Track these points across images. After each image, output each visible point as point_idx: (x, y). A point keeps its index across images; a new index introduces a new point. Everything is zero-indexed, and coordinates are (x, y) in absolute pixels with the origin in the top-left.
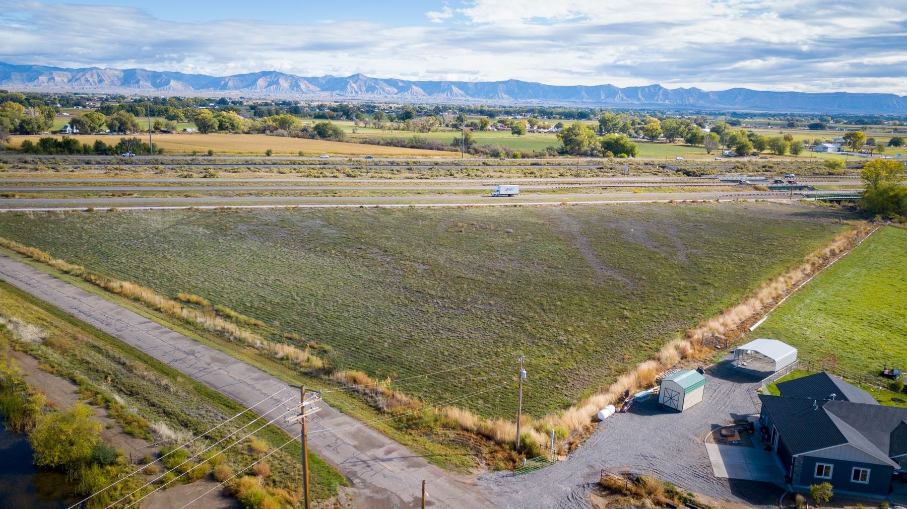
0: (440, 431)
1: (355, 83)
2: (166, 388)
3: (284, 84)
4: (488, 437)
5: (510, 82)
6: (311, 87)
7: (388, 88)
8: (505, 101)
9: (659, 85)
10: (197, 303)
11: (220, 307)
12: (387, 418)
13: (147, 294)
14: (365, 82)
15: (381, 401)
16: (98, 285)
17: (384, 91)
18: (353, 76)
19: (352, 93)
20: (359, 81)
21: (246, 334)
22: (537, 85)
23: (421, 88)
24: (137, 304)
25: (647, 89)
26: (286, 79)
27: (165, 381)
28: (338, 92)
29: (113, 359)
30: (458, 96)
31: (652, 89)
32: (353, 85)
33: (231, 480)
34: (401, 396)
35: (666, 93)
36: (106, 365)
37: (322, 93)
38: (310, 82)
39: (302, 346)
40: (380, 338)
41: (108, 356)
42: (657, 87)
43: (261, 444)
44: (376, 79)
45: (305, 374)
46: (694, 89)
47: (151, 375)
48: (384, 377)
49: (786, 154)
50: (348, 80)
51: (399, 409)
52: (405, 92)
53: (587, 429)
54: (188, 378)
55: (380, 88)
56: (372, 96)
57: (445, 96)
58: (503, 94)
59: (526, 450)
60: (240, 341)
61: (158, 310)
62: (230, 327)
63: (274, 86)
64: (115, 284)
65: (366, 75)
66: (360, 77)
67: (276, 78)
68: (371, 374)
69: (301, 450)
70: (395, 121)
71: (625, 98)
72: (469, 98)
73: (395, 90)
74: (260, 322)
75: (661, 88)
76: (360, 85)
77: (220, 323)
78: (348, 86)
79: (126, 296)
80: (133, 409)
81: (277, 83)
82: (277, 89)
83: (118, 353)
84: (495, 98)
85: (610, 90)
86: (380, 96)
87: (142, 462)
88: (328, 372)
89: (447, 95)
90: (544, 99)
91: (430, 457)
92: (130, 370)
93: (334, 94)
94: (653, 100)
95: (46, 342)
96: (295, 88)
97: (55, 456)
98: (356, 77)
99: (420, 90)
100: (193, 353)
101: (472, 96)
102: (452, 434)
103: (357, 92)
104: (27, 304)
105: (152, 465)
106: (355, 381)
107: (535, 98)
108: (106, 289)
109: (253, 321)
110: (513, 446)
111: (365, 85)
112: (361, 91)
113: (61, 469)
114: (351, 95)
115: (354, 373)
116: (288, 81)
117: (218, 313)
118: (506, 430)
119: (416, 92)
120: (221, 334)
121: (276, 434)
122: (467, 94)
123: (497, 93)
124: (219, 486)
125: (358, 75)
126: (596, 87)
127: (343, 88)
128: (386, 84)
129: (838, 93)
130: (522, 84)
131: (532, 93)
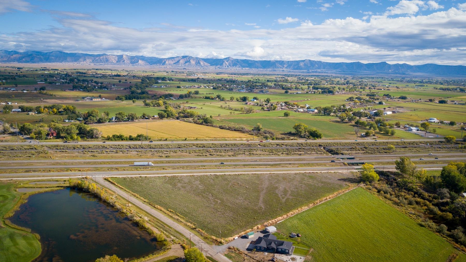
0: (210, 239)
1: (227, 62)
2: (171, 230)
3: (193, 62)
4: (216, 241)
5: (306, 61)
6: (206, 64)
7: (244, 64)
10: (172, 212)
11: (177, 213)
12: (203, 237)
13: (163, 209)
14: (232, 61)
15: (203, 234)
16: (153, 206)
17: (241, 65)
18: (226, 58)
19: (225, 67)
20: (229, 61)
21: (182, 220)
22: (320, 62)
24: (161, 211)
25: (379, 65)
26: (194, 60)
27: (170, 229)
28: (219, 66)
29: (161, 224)
30: (279, 68)
31: (382, 64)
32: (226, 63)
33: (181, 244)
34: (206, 234)
35: (389, 66)
36: (161, 226)
37: (211, 67)
38: (205, 61)
39: (191, 223)
40: (205, 222)
41: (160, 224)
42: (385, 63)
43: (185, 240)
44: (238, 59)
45: (191, 229)
46: (404, 64)
47: (168, 227)
48: (204, 230)
50: (224, 60)
51: (205, 236)
53: (232, 240)
54: (174, 229)
55: (239, 64)
56: (235, 68)
59: (221, 243)
60: (181, 221)
61: (165, 213)
62: (179, 218)
63: (188, 63)
64: (156, 206)
65: (232, 58)
66: (230, 59)
67: (189, 59)
68: (202, 229)
69: (190, 241)
71: (367, 69)
72: (284, 69)
73: (247, 65)
74: (184, 217)
75: (387, 64)
76: (230, 63)
77: (177, 217)
78: (224, 63)
79: (159, 209)
80: (167, 234)
81: (189, 61)
82: (189, 65)
83: (162, 224)
84: (298, 69)
85: (359, 65)
86: (239, 68)
87: (170, 241)
88: (195, 228)
89: (273, 67)
91: (207, 243)
92: (165, 227)
93: (217, 68)
95: (149, 220)
96: (198, 64)
97: (160, 240)
98: (228, 59)
100: (174, 224)
102: (211, 240)
103: (228, 66)
104: (142, 211)
105: (172, 242)
106: (199, 231)
108: (154, 207)
109: (183, 217)
110: (219, 242)
111: (232, 63)
112: (230, 66)
113: (161, 241)
115: (199, 229)
116: (195, 61)
117: (177, 215)
118: (219, 240)
120: (178, 219)
121: (187, 239)
122: (284, 67)
124: (180, 245)
127: (222, 64)
128: (242, 62)
130: (312, 62)
131: (317, 66)
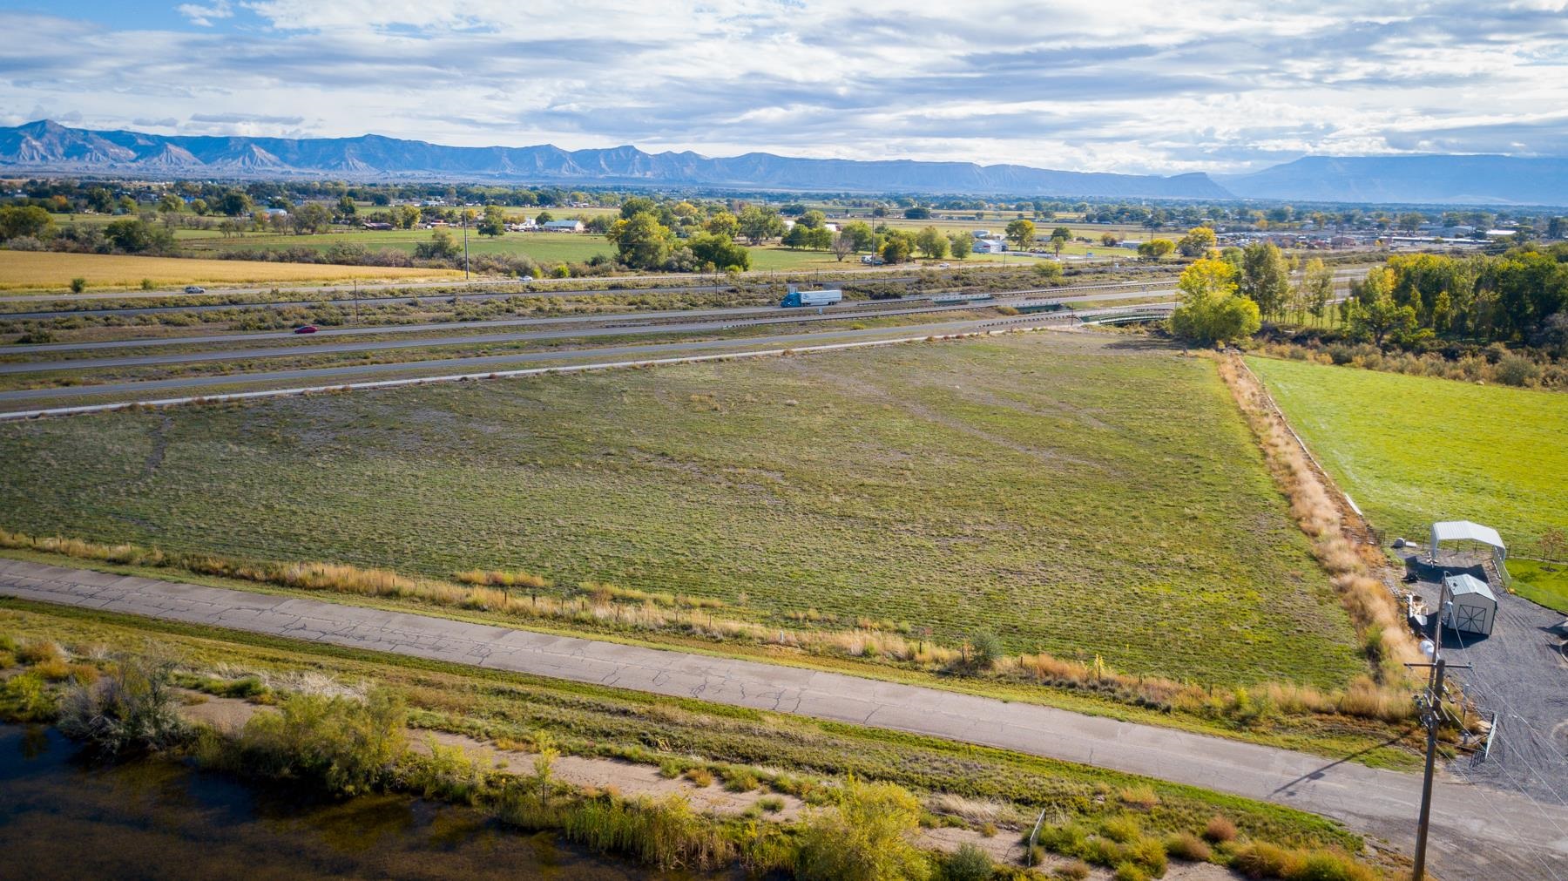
1: (38, 137)
5: (368, 139)
7: (115, 150)
8: (361, 174)
9: (632, 147)
14: (61, 138)
17: (105, 154)
18: (30, 126)
19: (32, 158)
20: (47, 135)
22: (420, 145)
23: (188, 149)
25: (613, 154)
30: (266, 165)
31: (622, 153)
32: (34, 143)
35: (645, 158)
42: (629, 150)
44: (86, 132)
46: (689, 153)
49: (945, 257)
50: (21, 133)
52: (153, 156)
55: (96, 148)
56: (80, 165)
57: (240, 164)
58: (356, 161)
64: (296, 571)
65: (60, 123)
66: (48, 126)
70: (207, 213)
71: (578, 168)
72: (287, 168)
73: (132, 153)
75: (637, 152)
76: (50, 143)
78: (23, 145)
84: (341, 169)
85: (552, 155)
86: (99, 165)
89: (244, 162)
90: (434, 170)
94: (625, 172)
98: (39, 126)
99: (185, 154)
101: (295, 164)
103: (44, 158)
107: (417, 168)
111: (61, 143)
112: (53, 154)
114: (32, 163)
119: (177, 158)
122: (285, 160)
123: (344, 159)
125: (43, 123)
126: (527, 148)
127: (11, 150)
128: (108, 142)
129: (900, 162)
130: (391, 143)
131: (411, 159)
